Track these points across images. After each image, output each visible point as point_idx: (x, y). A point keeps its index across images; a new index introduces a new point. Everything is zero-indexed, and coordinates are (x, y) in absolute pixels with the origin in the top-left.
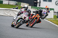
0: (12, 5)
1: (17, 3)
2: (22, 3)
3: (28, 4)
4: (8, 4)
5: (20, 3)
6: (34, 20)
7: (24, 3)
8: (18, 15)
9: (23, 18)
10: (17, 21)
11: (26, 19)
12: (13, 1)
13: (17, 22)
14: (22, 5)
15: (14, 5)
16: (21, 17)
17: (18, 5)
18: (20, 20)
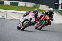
0: (29, 7)
1: (35, 5)
2: (41, 5)
3: (48, 7)
4: (24, 6)
5: (39, 5)
6: (43, 22)
7: (43, 5)
8: (24, 16)
9: (29, 19)
10: (23, 22)
11: (32, 20)
12: (31, 3)
13: (22, 24)
14: (41, 7)
15: (31, 7)
16: (27, 18)
17: (36, 7)
18: (26, 21)
